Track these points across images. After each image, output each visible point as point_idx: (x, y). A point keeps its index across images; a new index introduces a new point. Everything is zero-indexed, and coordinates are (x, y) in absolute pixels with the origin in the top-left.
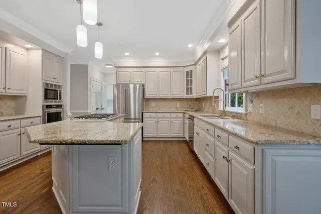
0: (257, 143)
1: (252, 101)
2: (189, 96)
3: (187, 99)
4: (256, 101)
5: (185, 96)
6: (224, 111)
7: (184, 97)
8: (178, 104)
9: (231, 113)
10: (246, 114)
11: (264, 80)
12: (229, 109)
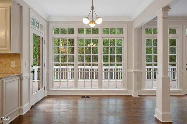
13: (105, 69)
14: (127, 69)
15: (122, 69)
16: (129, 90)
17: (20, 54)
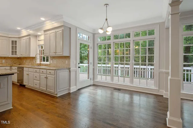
0: (55, 70)
1: (52, 60)
2: (14, 56)
3: (11, 58)
4: (53, 59)
5: (10, 55)
6: (40, 64)
7: (10, 57)
8: (4, 61)
9: (43, 64)
10: (50, 64)
11: (57, 54)
12: (42, 63)
13: (151, 69)
14: (159, 69)
15: (153, 69)
16: (161, 90)
17: (69, 56)
